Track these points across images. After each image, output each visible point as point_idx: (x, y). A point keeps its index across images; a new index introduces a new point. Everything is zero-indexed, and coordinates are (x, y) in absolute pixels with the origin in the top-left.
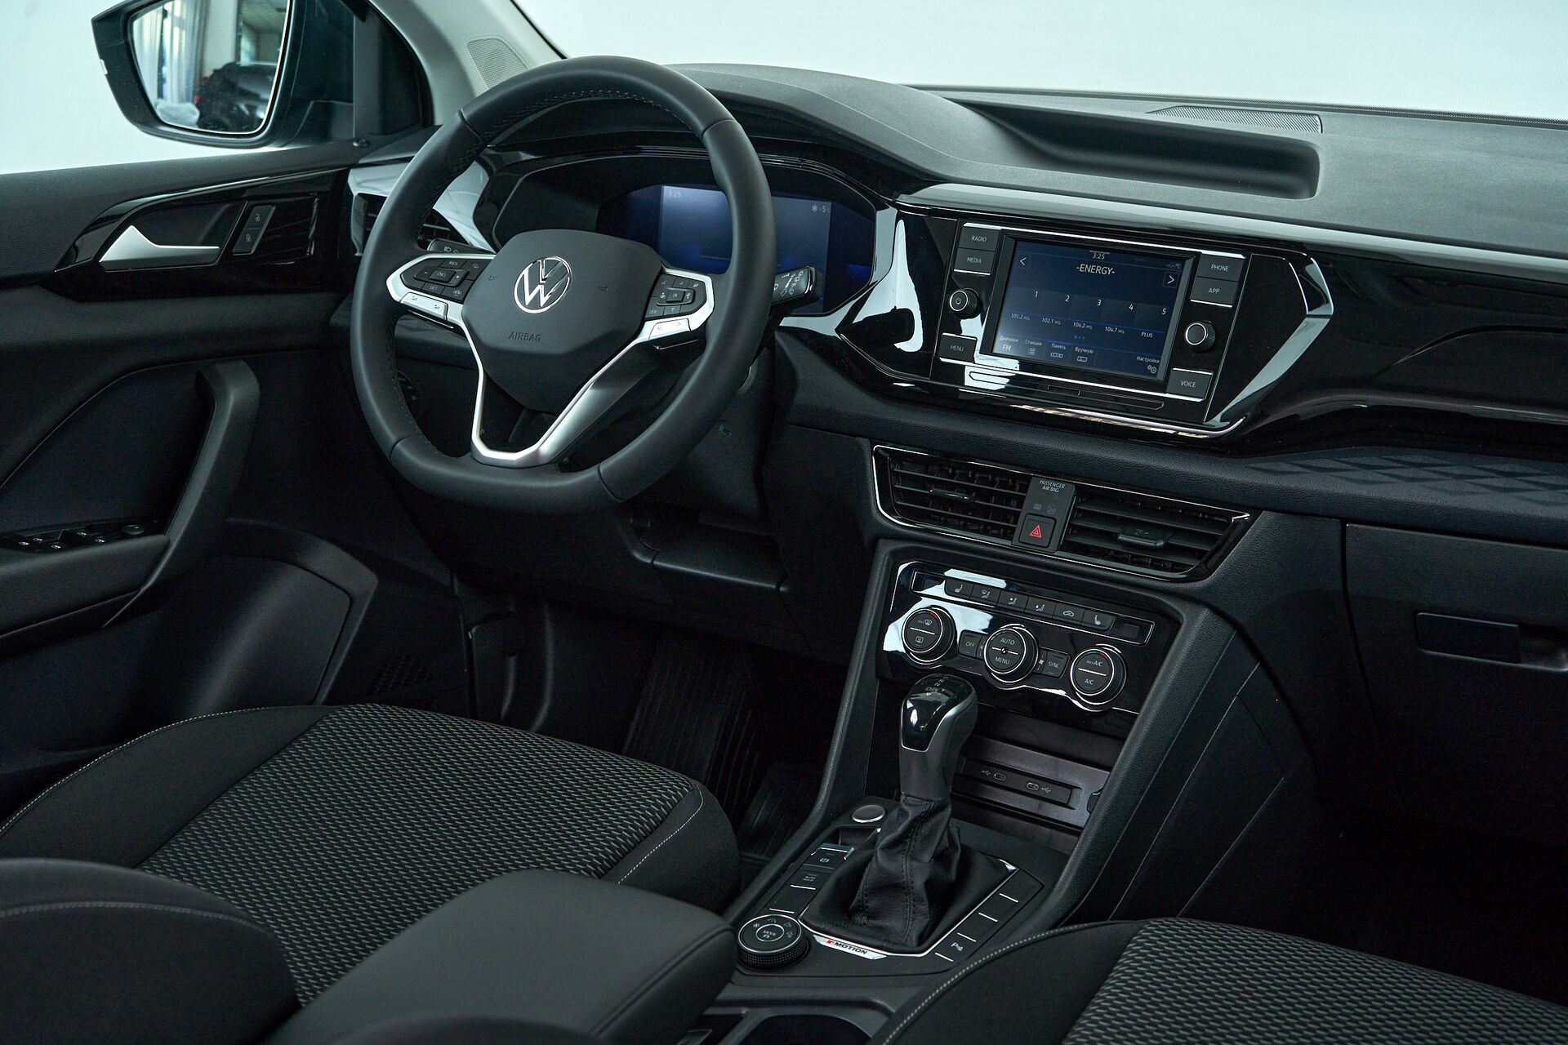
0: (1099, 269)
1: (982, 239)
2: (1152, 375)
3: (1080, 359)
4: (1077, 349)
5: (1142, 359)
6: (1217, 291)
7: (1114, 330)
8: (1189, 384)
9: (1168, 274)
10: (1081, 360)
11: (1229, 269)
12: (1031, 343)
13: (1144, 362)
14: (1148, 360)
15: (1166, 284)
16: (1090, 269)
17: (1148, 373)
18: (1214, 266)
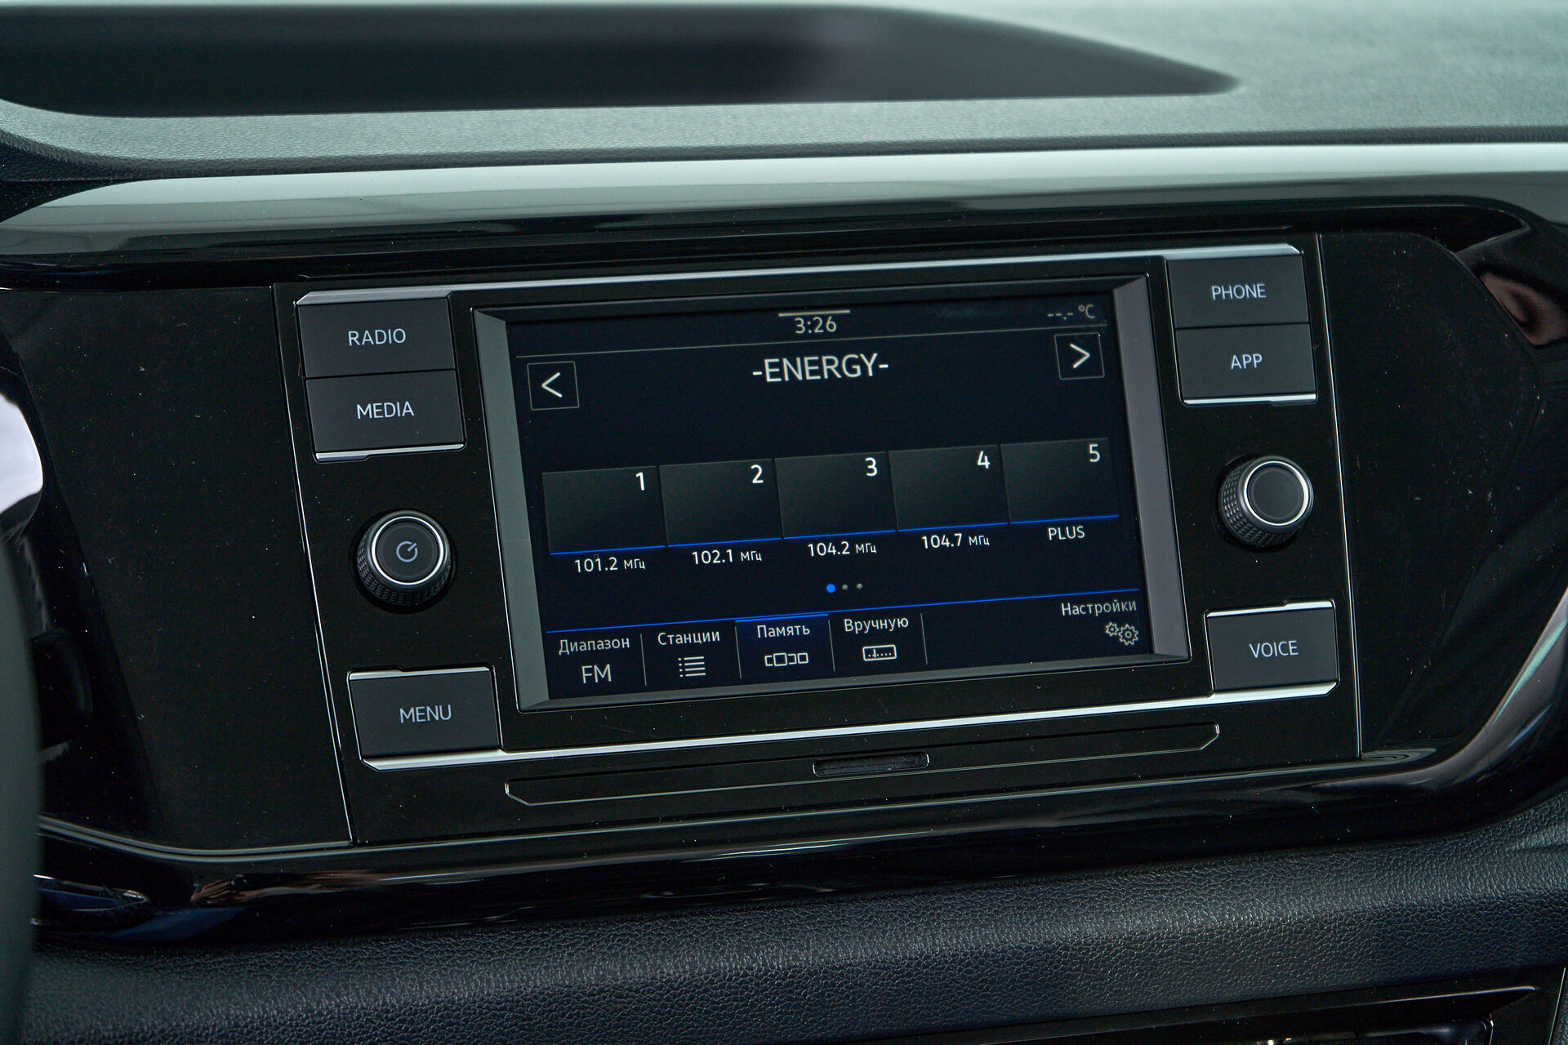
0: (831, 366)
1: (390, 336)
2: (1129, 651)
3: (872, 654)
4: (848, 625)
5: (1078, 610)
6: (1256, 359)
7: (953, 540)
8: (1276, 649)
9: (1065, 341)
10: (875, 658)
11: (1267, 290)
12: (681, 639)
13: (1088, 618)
14: (1098, 609)
15: (1068, 370)
16: (802, 370)
17: (1114, 647)
18: (1216, 291)
